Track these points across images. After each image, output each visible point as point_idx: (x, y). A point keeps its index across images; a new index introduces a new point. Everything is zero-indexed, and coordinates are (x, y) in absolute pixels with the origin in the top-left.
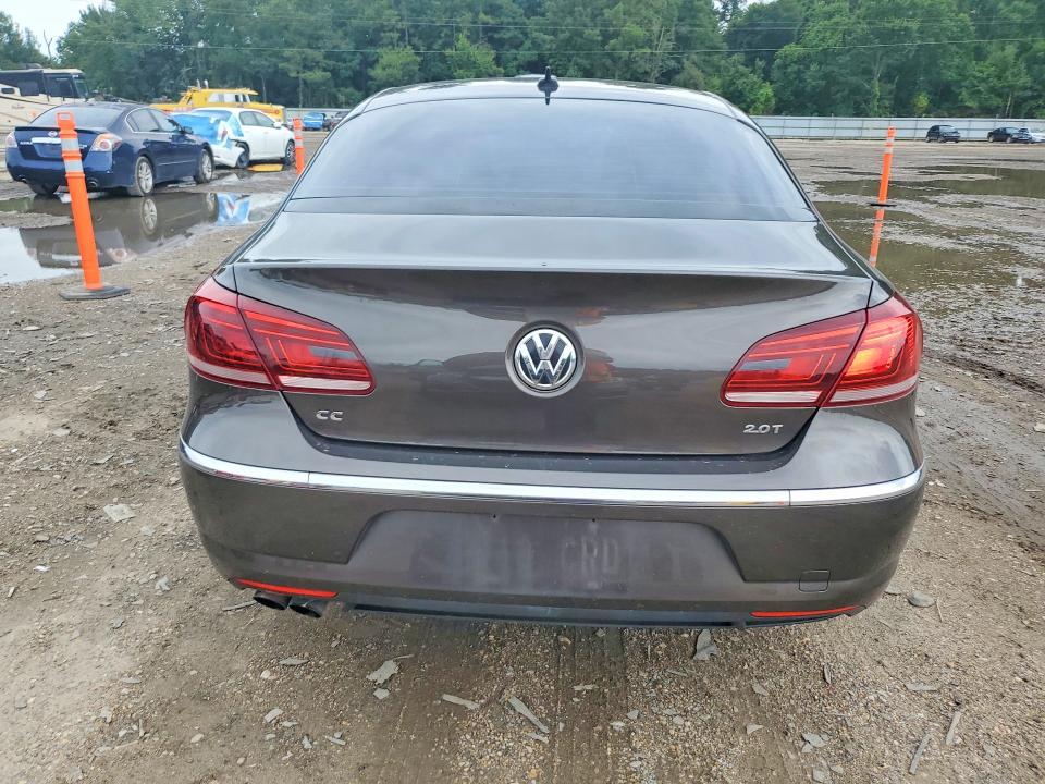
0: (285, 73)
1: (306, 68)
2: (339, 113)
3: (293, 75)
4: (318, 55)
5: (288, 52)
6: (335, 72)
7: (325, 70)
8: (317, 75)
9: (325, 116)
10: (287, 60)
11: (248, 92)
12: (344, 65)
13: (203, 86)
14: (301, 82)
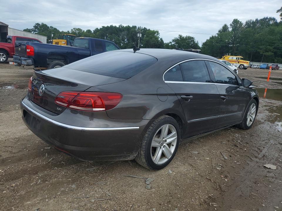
0: (259, 53)
1: (266, 51)
2: (273, 65)
3: (261, 53)
4: (271, 48)
5: (261, 47)
6: (275, 53)
7: (272, 52)
8: (269, 53)
9: (268, 65)
10: (261, 49)
11: (240, 57)
12: (279, 51)
13: (229, 55)
14: (263, 55)
